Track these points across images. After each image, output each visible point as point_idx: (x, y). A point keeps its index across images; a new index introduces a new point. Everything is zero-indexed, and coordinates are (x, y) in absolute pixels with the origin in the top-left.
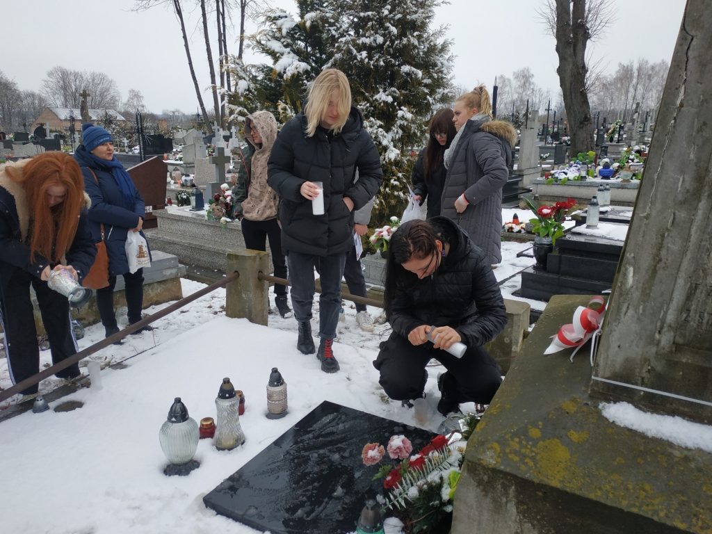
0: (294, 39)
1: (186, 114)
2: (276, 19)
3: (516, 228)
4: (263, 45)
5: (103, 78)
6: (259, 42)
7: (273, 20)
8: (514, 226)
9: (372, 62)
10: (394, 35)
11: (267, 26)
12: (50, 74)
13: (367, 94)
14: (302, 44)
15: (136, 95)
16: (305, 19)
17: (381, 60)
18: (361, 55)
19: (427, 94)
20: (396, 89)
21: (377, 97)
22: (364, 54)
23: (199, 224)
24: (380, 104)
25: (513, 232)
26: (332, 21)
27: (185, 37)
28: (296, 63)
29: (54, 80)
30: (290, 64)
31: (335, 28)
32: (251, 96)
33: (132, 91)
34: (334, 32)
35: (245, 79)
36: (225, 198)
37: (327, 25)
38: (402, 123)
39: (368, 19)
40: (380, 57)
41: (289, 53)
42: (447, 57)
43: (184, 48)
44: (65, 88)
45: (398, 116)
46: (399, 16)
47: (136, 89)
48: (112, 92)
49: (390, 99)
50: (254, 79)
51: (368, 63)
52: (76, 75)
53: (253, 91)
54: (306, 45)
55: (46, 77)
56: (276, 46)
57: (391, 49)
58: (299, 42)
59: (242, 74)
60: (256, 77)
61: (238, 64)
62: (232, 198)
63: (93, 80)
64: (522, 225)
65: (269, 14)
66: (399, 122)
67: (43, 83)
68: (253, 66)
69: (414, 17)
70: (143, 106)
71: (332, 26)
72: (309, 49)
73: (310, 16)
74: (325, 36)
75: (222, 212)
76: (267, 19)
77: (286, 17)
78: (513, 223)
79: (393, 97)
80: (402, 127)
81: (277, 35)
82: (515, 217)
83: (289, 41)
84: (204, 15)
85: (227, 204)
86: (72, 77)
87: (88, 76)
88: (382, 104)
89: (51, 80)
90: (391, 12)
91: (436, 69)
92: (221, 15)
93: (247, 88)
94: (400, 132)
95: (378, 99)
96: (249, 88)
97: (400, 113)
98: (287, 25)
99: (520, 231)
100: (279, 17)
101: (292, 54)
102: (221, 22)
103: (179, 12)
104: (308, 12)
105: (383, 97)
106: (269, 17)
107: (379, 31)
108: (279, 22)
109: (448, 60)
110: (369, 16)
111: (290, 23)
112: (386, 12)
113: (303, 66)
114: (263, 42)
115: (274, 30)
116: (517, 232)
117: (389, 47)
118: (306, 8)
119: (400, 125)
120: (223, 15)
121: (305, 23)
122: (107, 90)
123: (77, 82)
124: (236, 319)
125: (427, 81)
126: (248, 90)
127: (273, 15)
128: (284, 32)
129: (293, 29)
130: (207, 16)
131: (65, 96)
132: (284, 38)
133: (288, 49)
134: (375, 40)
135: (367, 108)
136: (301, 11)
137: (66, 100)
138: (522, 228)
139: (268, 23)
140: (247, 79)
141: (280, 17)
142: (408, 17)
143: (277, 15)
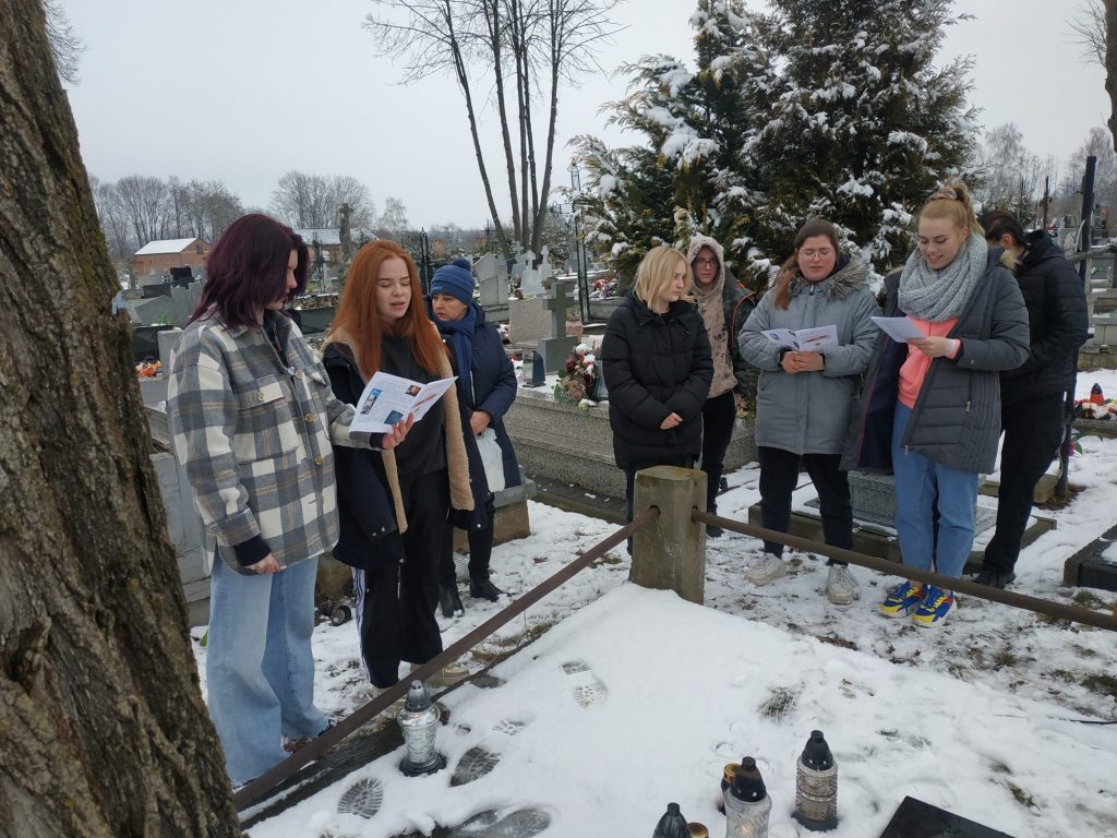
0: (689, 103)
1: (463, 229)
2: (659, 71)
3: (1100, 411)
4: (640, 116)
5: (351, 183)
6: (633, 112)
7: (655, 74)
8: (1094, 406)
9: (834, 130)
10: (874, 82)
11: (644, 86)
12: (283, 183)
13: (823, 185)
14: (700, 110)
15: (395, 206)
16: (712, 67)
17: (851, 124)
18: (816, 118)
19: (935, 178)
20: (879, 173)
21: (845, 187)
22: (822, 117)
23: (541, 409)
24: (849, 200)
25: (1093, 418)
26: (759, 66)
27: (471, 117)
28: (697, 141)
29: (288, 191)
30: (686, 145)
31: (765, 77)
32: (619, 199)
33: (390, 200)
34: (763, 86)
35: (609, 172)
36: (584, 367)
37: (750, 74)
38: (891, 230)
39: (829, 58)
40: (848, 121)
41: (681, 126)
42: (963, 112)
43: (470, 132)
44: (301, 200)
45: (885, 218)
46: (884, 47)
47: (396, 198)
48: (363, 203)
49: (868, 191)
50: (622, 172)
51: (829, 130)
52: (316, 181)
53: (624, 191)
54: (707, 110)
55: (277, 187)
56: (661, 115)
57: (869, 106)
58: (696, 107)
59: (605, 165)
60: (625, 167)
61: (597, 149)
62: (595, 367)
63: (339, 188)
64: (1109, 405)
65: (646, 65)
66: (884, 229)
67: (274, 196)
68: (622, 151)
69: (909, 47)
70: (405, 222)
71: (759, 76)
72: (713, 116)
73: (719, 62)
74: (744, 92)
75: (580, 390)
76: (644, 73)
77: (675, 68)
78: (1092, 400)
79: (873, 186)
80: (890, 237)
81: (662, 97)
82: (1096, 390)
83: (681, 106)
84: (499, 81)
85: (587, 377)
86: (311, 186)
87: (331, 183)
88: (854, 200)
89: (283, 190)
90: (868, 42)
91: (948, 133)
92: (523, 80)
93: (614, 187)
94: (888, 246)
95: (846, 191)
96: (617, 187)
97: (888, 214)
98: (676, 82)
99: (1107, 417)
100: (664, 68)
101: (687, 128)
102: (524, 90)
103: (464, 81)
104: (714, 56)
105: (855, 187)
106: (647, 69)
107: (846, 77)
108: (665, 77)
109: (967, 116)
110: (828, 52)
111: (683, 76)
112: (861, 43)
113: (710, 144)
114: (640, 111)
115: (655, 90)
116: (1101, 419)
117: (865, 101)
118: (709, 50)
119: (887, 232)
120: (526, 79)
121: (711, 74)
122: (357, 200)
123: (318, 192)
124: (655, 590)
125: (935, 156)
126: (616, 190)
127: (653, 66)
128: (674, 91)
129: (687, 87)
130: (504, 82)
131: (301, 212)
132: (673, 101)
133: (681, 120)
134: (840, 93)
135: (825, 207)
136: (702, 55)
137: (302, 218)
138: (1111, 410)
139: (644, 81)
140: (614, 172)
141: (666, 69)
142: (900, 48)
143: (661, 65)
